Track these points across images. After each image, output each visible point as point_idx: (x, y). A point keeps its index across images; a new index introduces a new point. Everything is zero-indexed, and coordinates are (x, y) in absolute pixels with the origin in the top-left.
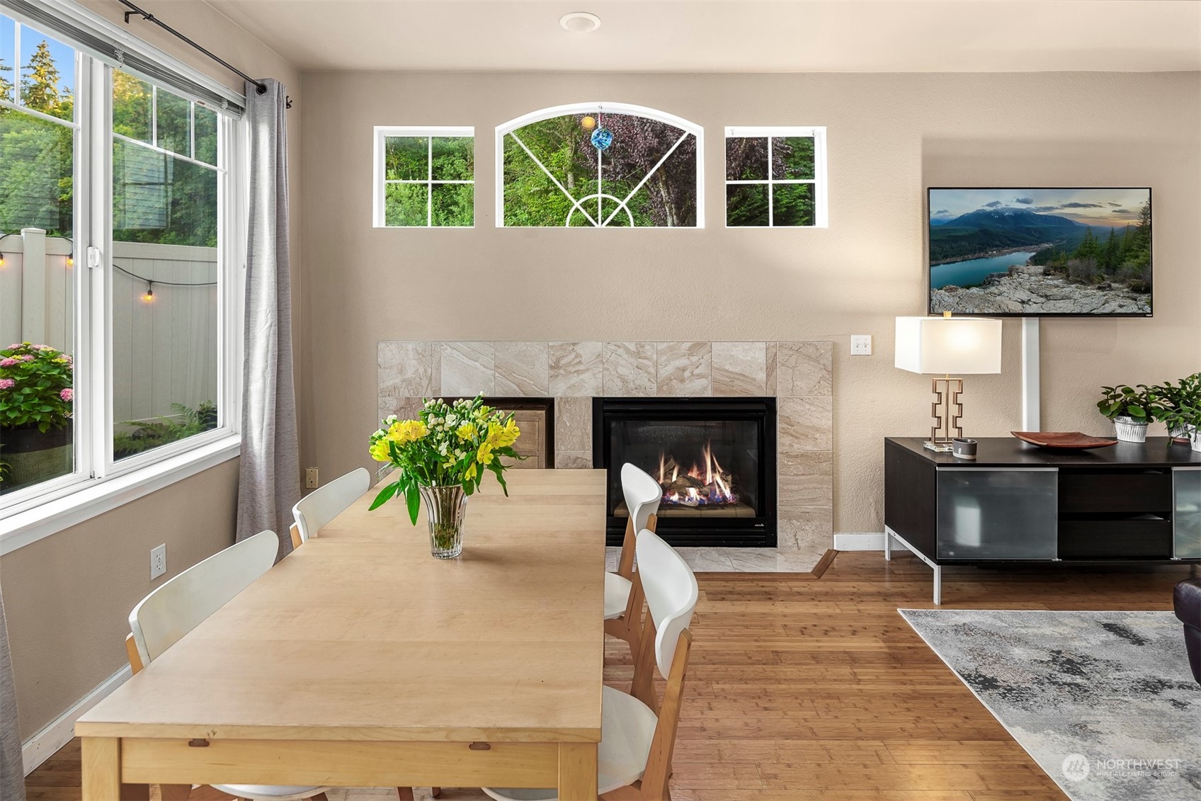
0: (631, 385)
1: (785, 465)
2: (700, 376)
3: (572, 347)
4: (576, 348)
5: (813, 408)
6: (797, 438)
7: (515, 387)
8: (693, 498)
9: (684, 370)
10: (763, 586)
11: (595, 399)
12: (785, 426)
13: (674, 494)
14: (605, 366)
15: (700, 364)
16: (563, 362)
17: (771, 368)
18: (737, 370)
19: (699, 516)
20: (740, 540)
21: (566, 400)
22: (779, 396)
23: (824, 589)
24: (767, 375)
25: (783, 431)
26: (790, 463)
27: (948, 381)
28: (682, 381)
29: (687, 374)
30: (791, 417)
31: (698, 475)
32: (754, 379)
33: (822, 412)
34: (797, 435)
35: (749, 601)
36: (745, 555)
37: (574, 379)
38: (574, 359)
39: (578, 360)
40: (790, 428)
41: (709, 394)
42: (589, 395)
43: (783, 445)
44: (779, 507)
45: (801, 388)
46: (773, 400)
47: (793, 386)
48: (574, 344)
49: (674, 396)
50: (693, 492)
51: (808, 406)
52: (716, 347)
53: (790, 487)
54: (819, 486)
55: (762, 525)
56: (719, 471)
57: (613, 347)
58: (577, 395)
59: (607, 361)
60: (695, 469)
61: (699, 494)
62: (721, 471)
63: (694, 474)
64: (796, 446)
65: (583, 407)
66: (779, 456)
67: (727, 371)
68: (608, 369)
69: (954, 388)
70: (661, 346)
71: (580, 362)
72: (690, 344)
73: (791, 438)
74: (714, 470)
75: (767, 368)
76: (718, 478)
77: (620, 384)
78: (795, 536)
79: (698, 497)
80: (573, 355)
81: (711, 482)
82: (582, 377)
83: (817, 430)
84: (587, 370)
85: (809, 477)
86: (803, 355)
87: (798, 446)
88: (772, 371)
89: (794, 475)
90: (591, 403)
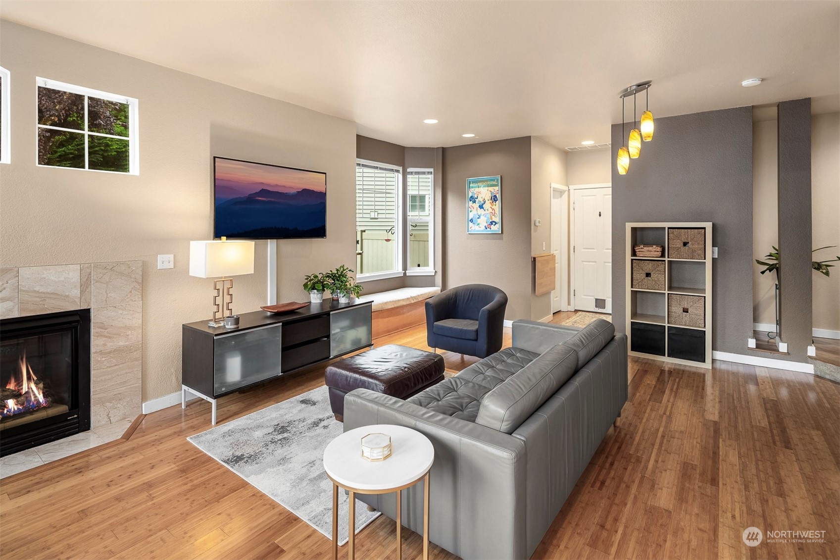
1: (99, 361)
2: (5, 300)
5: (125, 313)
6: (110, 337)
10: (73, 465)
12: (99, 330)
15: (5, 289)
17: (85, 285)
18: (49, 290)
20: (52, 436)
22: (93, 307)
23: (131, 447)
24: (81, 292)
25: (97, 335)
26: (104, 359)
27: (223, 281)
30: (105, 323)
32: (67, 296)
33: (133, 314)
34: (110, 335)
35: (58, 482)
36: (57, 447)
40: (104, 331)
43: (97, 346)
44: (92, 397)
45: (115, 298)
46: (87, 312)
47: (107, 297)
51: (120, 312)
52: (24, 272)
53: (103, 378)
54: (132, 370)
55: (75, 416)
56: (33, 379)
62: (35, 378)
64: (109, 345)
66: (92, 356)
67: (37, 292)
69: (228, 285)
73: (104, 338)
75: (81, 286)
76: (33, 385)
78: (108, 415)
81: (27, 390)
83: (129, 328)
85: (121, 366)
86: (117, 272)
87: (111, 344)
88: (87, 287)
89: (107, 367)
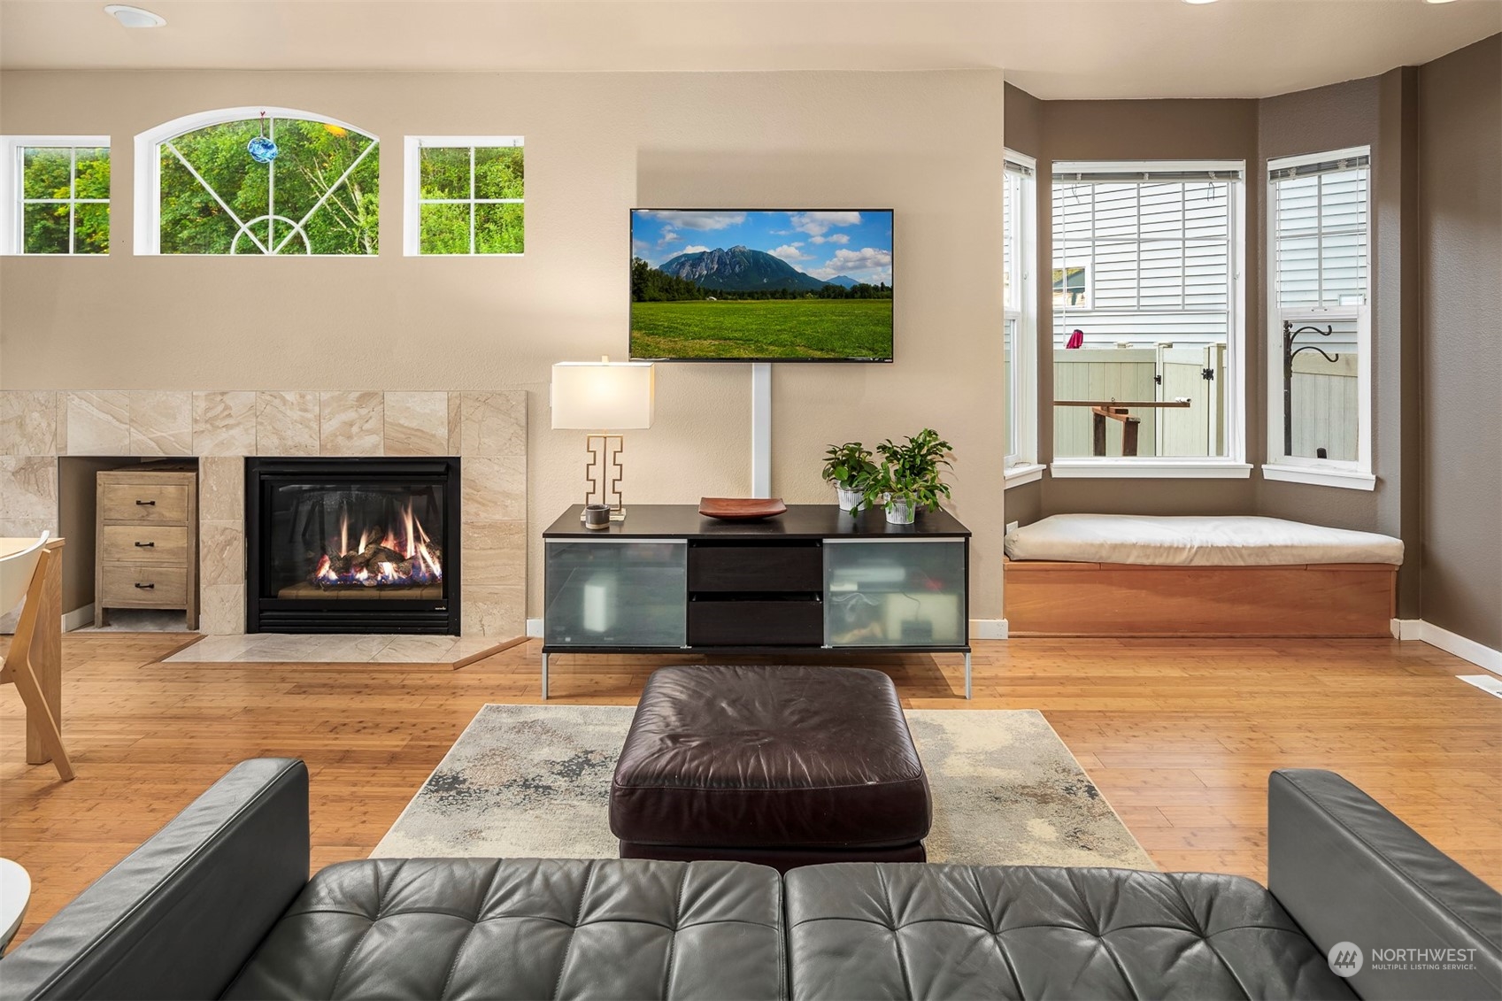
0: (290, 443)
1: (470, 537)
2: (370, 432)
3: (219, 398)
4: (226, 398)
5: (503, 471)
6: (483, 505)
7: (153, 444)
9: (351, 425)
11: (248, 460)
12: (470, 491)
13: (361, 571)
14: (259, 419)
15: (371, 418)
16: (210, 414)
17: (453, 422)
18: (414, 424)
19: (377, 598)
20: (420, 626)
21: (213, 461)
22: (462, 455)
24: (449, 431)
25: (467, 497)
26: (476, 535)
28: (350, 437)
29: (355, 429)
30: (477, 481)
31: (395, 545)
32: (433, 436)
33: (513, 475)
34: (484, 501)
37: (224, 435)
38: (222, 412)
39: (226, 413)
40: (476, 493)
41: (381, 453)
42: (240, 454)
43: (468, 513)
44: (462, 587)
45: (490, 446)
46: (457, 460)
47: (480, 444)
48: (223, 394)
49: (340, 456)
51: (496, 468)
52: (390, 398)
53: (475, 563)
54: (511, 562)
55: (444, 608)
57: (268, 398)
58: (225, 454)
59: (261, 414)
60: (391, 537)
61: (396, 571)
63: (389, 544)
64: (483, 515)
65: (233, 468)
66: (463, 527)
67: (402, 426)
68: (262, 424)
70: (325, 396)
71: (229, 416)
72: (357, 394)
73: (476, 505)
75: (449, 423)
76: (423, 548)
77: (276, 441)
78: (481, 621)
80: (221, 407)
81: (413, 554)
82: (232, 432)
83: (507, 495)
84: (238, 424)
85: (497, 551)
86: (492, 407)
87: (485, 515)
88: (455, 426)
89: (481, 549)
90: (241, 465)
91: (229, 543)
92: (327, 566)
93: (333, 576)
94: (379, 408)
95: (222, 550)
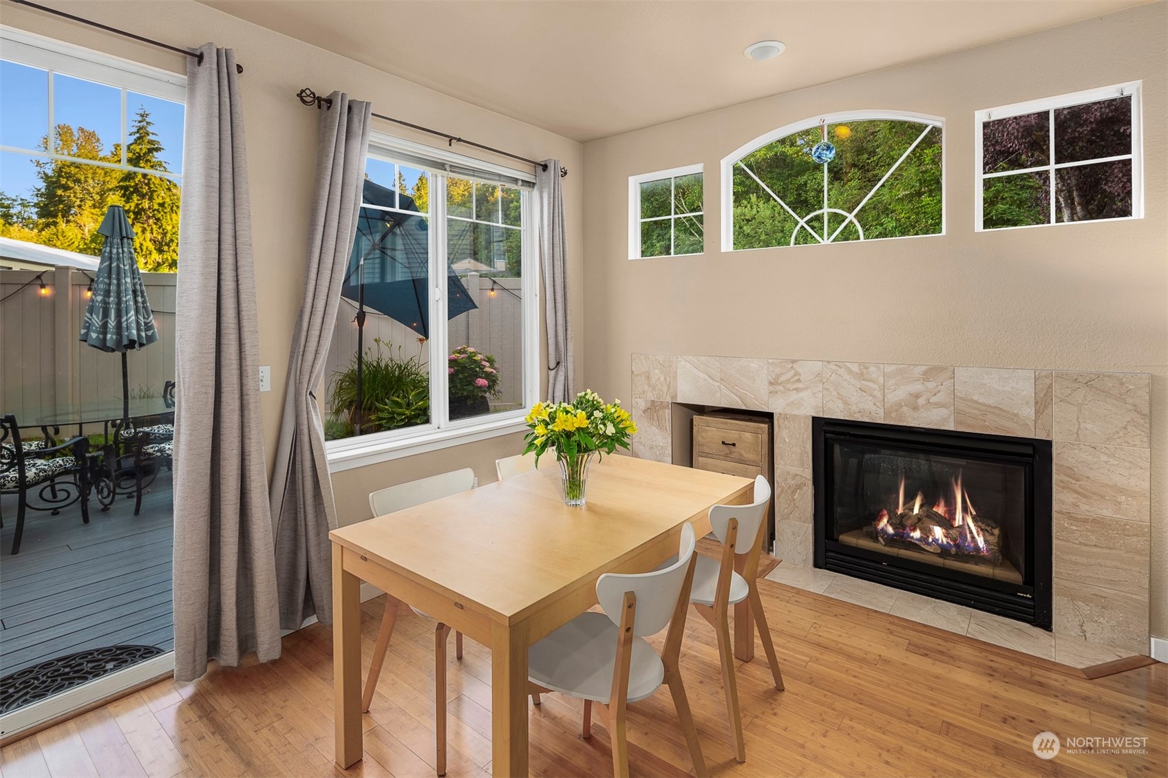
0: (854, 408)
1: (1066, 528)
2: (938, 405)
3: (791, 365)
4: (795, 365)
5: (1114, 462)
6: (1085, 496)
7: (738, 399)
8: (938, 540)
9: (917, 396)
10: (992, 661)
11: (814, 419)
12: (1067, 478)
13: (914, 530)
14: (825, 385)
15: (939, 391)
16: (782, 379)
17: (1043, 403)
18: (991, 402)
19: (941, 566)
20: (997, 607)
21: (786, 417)
22: (1056, 439)
23: (1085, 692)
24: (1037, 412)
25: (1062, 485)
26: (1074, 528)
28: (915, 408)
29: (921, 401)
30: (1075, 469)
31: (945, 512)
32: (1016, 415)
33: (1130, 468)
34: (1085, 493)
35: (959, 667)
36: (996, 624)
37: (794, 396)
38: (792, 377)
39: (796, 378)
40: (1074, 482)
41: (950, 426)
42: (809, 414)
43: (1063, 502)
44: (1054, 580)
45: (1094, 433)
46: (1047, 443)
47: (1079, 428)
48: (793, 362)
49: (905, 424)
50: (938, 532)
52: (960, 373)
53: (1073, 558)
55: (1028, 596)
56: (971, 514)
57: (834, 367)
58: (796, 412)
59: (827, 381)
60: (942, 504)
61: (945, 537)
62: (974, 513)
63: (940, 510)
64: (1084, 507)
65: (802, 425)
66: (1054, 515)
67: (976, 402)
68: (828, 389)
70: (889, 369)
71: (799, 380)
72: (924, 368)
73: (1075, 495)
74: (965, 509)
75: (1037, 403)
76: (970, 521)
77: (841, 405)
78: (1081, 626)
79: (945, 541)
80: (792, 373)
81: (961, 523)
82: (801, 395)
84: (806, 388)
85: (1106, 550)
86: (1097, 389)
87: (1087, 507)
88: (1045, 407)
89: (1080, 543)
90: (810, 422)
91: (799, 487)
92: (885, 520)
93: (890, 530)
94: (949, 383)
95: (794, 492)
